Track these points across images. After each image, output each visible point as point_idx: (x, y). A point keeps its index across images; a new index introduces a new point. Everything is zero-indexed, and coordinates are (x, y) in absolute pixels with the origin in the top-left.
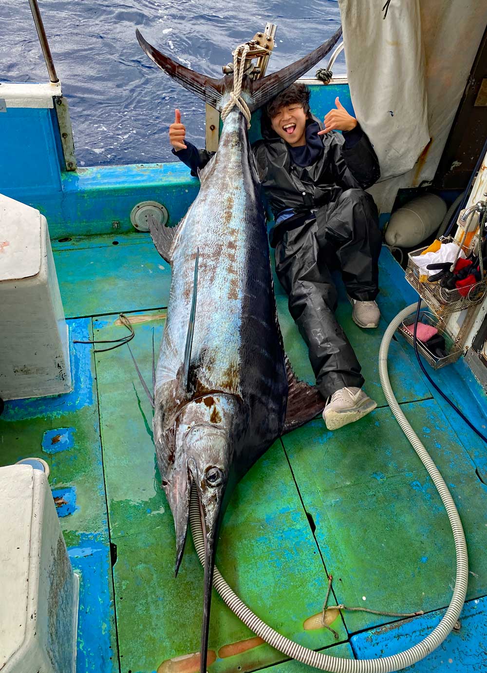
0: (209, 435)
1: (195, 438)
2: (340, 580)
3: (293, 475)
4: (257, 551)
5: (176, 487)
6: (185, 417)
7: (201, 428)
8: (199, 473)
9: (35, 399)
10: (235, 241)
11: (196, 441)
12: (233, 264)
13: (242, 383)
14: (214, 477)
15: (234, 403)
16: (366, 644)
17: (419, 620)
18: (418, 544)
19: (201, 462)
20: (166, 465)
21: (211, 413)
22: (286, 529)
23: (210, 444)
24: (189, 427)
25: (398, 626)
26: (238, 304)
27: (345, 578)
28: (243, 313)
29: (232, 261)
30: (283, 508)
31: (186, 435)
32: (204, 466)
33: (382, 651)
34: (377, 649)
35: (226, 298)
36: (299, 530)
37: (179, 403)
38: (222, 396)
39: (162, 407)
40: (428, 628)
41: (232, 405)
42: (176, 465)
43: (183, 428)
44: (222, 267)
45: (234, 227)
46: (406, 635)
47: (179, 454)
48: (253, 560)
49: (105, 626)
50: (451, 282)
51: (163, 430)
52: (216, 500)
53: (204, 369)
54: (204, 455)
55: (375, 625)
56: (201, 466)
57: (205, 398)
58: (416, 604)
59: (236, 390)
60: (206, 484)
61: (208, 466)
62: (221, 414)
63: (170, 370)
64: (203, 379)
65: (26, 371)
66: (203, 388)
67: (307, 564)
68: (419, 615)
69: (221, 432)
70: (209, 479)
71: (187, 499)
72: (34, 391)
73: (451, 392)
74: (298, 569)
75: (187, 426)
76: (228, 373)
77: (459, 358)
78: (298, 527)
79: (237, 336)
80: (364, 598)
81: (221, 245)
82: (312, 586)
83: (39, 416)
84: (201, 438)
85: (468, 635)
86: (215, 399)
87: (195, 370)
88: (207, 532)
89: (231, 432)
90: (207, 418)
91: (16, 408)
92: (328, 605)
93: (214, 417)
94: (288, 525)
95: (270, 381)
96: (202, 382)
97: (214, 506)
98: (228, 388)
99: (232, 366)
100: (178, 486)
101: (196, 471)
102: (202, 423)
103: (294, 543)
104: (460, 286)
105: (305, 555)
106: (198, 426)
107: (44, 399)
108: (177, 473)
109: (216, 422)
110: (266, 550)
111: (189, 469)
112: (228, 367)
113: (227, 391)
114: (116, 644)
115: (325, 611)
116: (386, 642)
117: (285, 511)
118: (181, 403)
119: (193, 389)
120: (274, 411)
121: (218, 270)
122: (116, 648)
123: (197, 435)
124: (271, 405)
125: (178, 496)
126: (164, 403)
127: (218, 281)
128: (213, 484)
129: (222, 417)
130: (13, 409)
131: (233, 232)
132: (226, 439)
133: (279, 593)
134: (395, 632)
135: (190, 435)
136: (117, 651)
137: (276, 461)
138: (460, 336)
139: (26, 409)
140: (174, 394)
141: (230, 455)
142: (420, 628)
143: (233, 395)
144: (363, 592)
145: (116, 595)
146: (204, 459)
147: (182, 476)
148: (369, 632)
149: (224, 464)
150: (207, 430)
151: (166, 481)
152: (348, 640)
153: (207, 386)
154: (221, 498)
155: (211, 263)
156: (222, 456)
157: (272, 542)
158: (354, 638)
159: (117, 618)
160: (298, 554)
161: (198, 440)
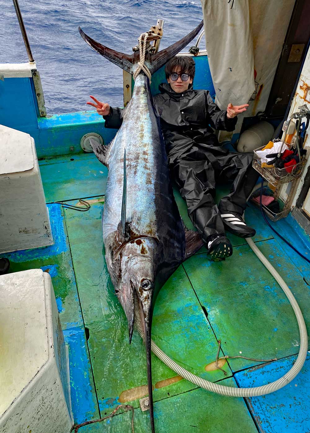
0: (141, 261)
1: (133, 263)
2: (225, 343)
3: (192, 285)
4: (174, 328)
5: (124, 293)
6: (125, 252)
7: (136, 257)
8: (137, 283)
9: (32, 250)
10: (147, 151)
11: (134, 265)
12: (147, 164)
13: (158, 231)
14: (146, 285)
15: (154, 242)
16: (244, 378)
17: (275, 363)
18: (271, 321)
19: (138, 277)
20: (117, 280)
21: (141, 248)
22: (190, 315)
23: (142, 266)
24: (128, 258)
25: (263, 367)
26: (152, 186)
27: (228, 342)
28: (156, 191)
29: (146, 162)
30: (187, 304)
31: (127, 262)
32: (140, 279)
33: (254, 381)
34: (251, 380)
35: (145, 183)
36: (198, 316)
37: (121, 244)
38: (146, 239)
39: (110, 248)
40: (281, 367)
41: (152, 243)
42: (122, 280)
43: (125, 259)
44: (141, 166)
45: (146, 142)
46: (268, 371)
47: (124, 273)
48: (171, 334)
49: (86, 373)
50: (281, 164)
51: (112, 260)
52: (149, 298)
53: (134, 224)
54: (139, 273)
55: (249, 367)
56: (138, 279)
57: (136, 240)
58: (273, 355)
59: (155, 235)
60: (142, 290)
61: (142, 278)
62: (147, 249)
63: (113, 225)
64: (134, 229)
65: (26, 231)
66: (135, 234)
67: (204, 335)
68: (274, 360)
69: (148, 259)
70: (143, 286)
71: (132, 299)
72: (31, 245)
73: (285, 234)
74: (199, 338)
75: (127, 257)
76: (149, 226)
77: (288, 214)
78: (197, 314)
79: (153, 205)
80: (241, 352)
81: (139, 153)
82: (208, 347)
83: (35, 259)
84: (137, 263)
85: (305, 371)
86: (142, 240)
87: (129, 225)
88: (145, 317)
89: (154, 259)
90: (139, 252)
91: (21, 255)
92: (219, 357)
93: (143, 251)
94: (191, 313)
95: (174, 231)
96: (133, 231)
97: (148, 302)
98: (150, 234)
99: (151, 222)
100: (125, 292)
101: (135, 282)
102: (136, 255)
103: (195, 323)
104: (287, 166)
105: (202, 330)
106: (134, 256)
107: (37, 249)
108: (124, 285)
109: (144, 254)
110: (179, 328)
111: (131, 282)
112: (149, 222)
113: (149, 235)
114: (93, 383)
115: (218, 360)
116: (256, 376)
117: (188, 306)
118: (122, 244)
119: (129, 235)
120: (178, 247)
121: (138, 168)
122: (94, 385)
123: (134, 262)
124: (176, 244)
125: (126, 298)
126: (111, 245)
127: (139, 174)
128: (146, 289)
129: (148, 251)
130: (19, 255)
131: (145, 145)
132: (151, 262)
133: (188, 351)
134: (261, 370)
135: (130, 262)
136: (94, 387)
137: (181, 277)
138: (288, 200)
139: (27, 256)
140: (117, 239)
141: (154, 271)
142: (276, 368)
143: (153, 238)
144: (239, 349)
145: (91, 357)
146: (139, 275)
147: (127, 286)
148: (245, 371)
149: (152, 277)
150: (139, 258)
151: (118, 290)
152: (233, 376)
153: (137, 233)
154: (152, 297)
155: (133, 163)
156: (150, 273)
157: (182, 323)
158: (237, 375)
159: (93, 368)
160: (198, 329)
161: (135, 264)
